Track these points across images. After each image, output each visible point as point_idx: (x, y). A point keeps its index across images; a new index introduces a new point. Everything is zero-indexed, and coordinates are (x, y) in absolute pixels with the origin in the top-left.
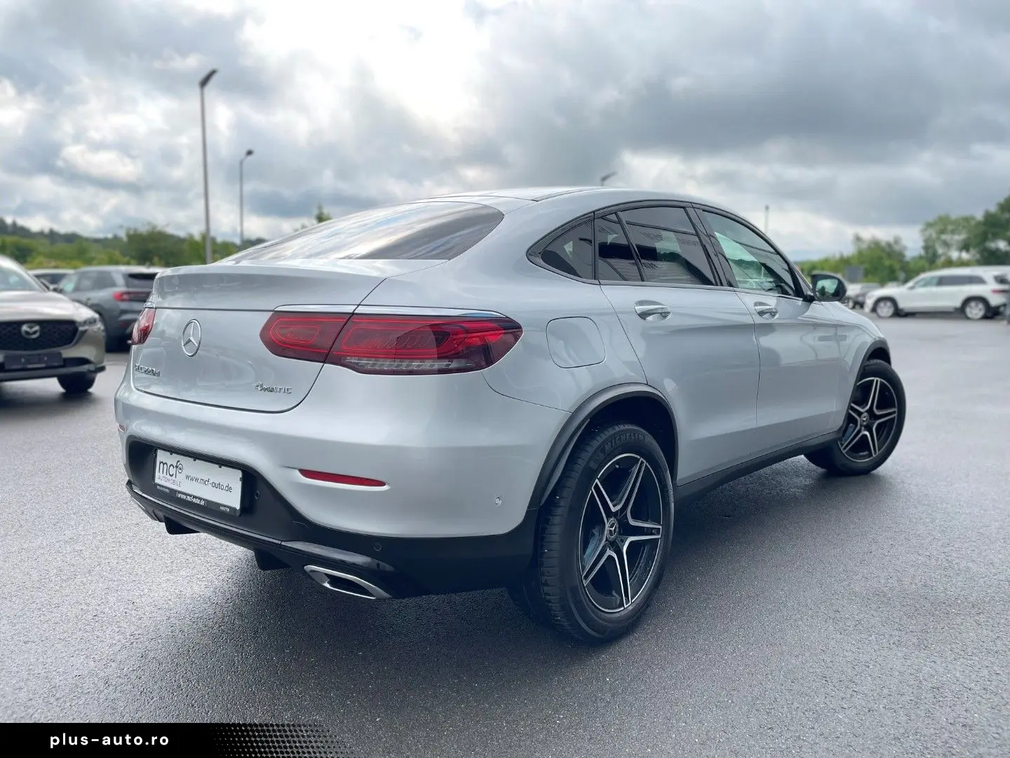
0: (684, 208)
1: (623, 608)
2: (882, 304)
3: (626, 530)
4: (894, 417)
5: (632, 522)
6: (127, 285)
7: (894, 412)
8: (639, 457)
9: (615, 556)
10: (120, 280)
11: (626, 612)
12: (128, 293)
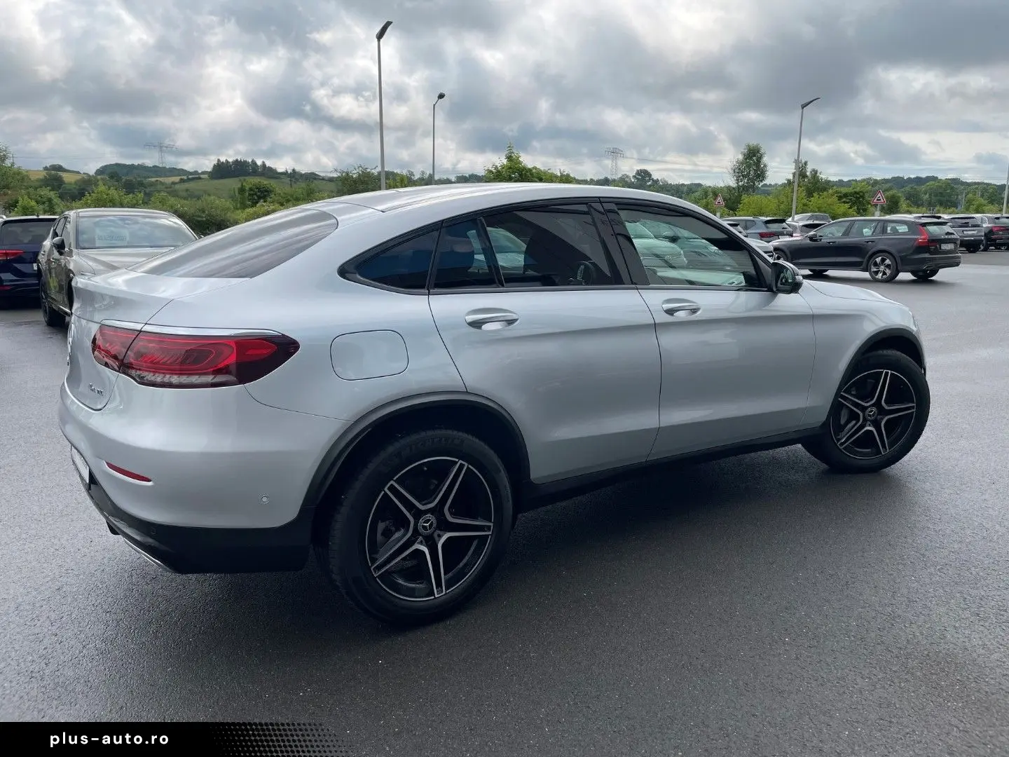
0: (587, 204)
1: (433, 597)
3: (446, 525)
4: (913, 413)
5: (450, 519)
7: (913, 407)
8: (457, 460)
9: (426, 550)
11: (437, 601)
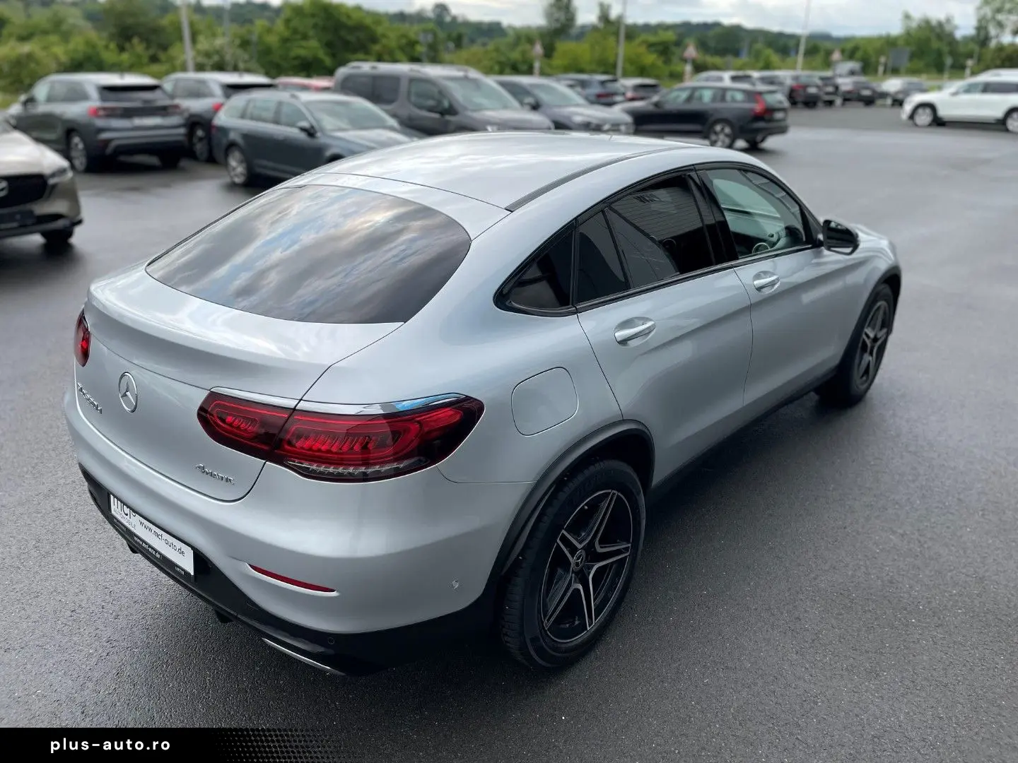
1: (585, 632)
2: (920, 111)
3: (593, 556)
5: (600, 550)
6: (103, 99)
8: (611, 491)
9: (581, 587)
10: (94, 94)
11: (589, 633)
12: (104, 109)
